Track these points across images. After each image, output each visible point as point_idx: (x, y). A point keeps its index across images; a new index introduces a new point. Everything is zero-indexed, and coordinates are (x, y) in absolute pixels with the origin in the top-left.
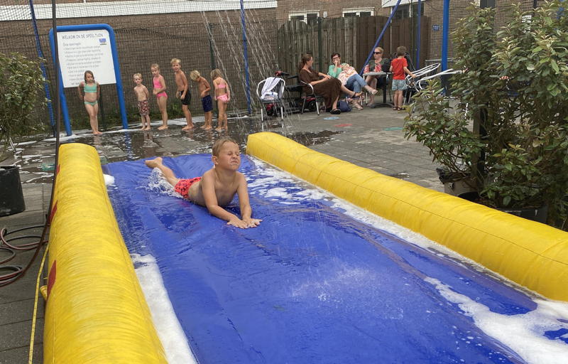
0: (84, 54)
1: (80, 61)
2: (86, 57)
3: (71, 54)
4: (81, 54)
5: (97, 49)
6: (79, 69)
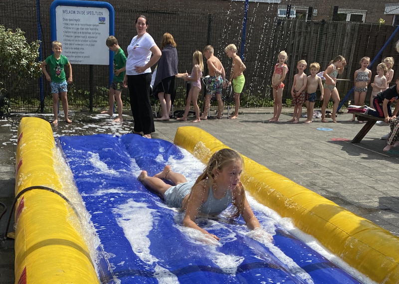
2: (84, 35)
3: (69, 30)
4: (79, 31)
5: (95, 27)
6: (75, 46)
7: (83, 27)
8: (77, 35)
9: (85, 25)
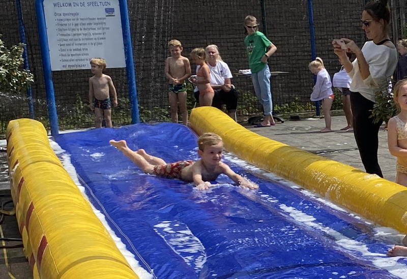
0: (82, 27)
1: (76, 37)
2: (86, 32)
3: (64, 27)
4: (79, 27)
5: (100, 21)
6: (75, 47)
7: (84, 22)
8: (77, 32)
9: (86, 19)
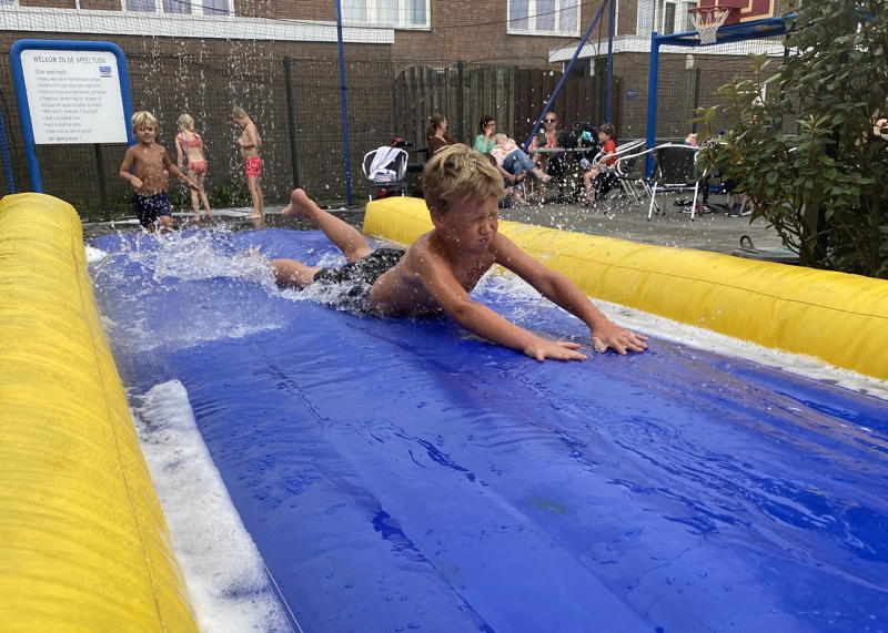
3: (50, 89)
4: (67, 89)
5: (94, 83)
6: (63, 115)
7: (74, 83)
8: (64, 96)
9: (77, 79)
